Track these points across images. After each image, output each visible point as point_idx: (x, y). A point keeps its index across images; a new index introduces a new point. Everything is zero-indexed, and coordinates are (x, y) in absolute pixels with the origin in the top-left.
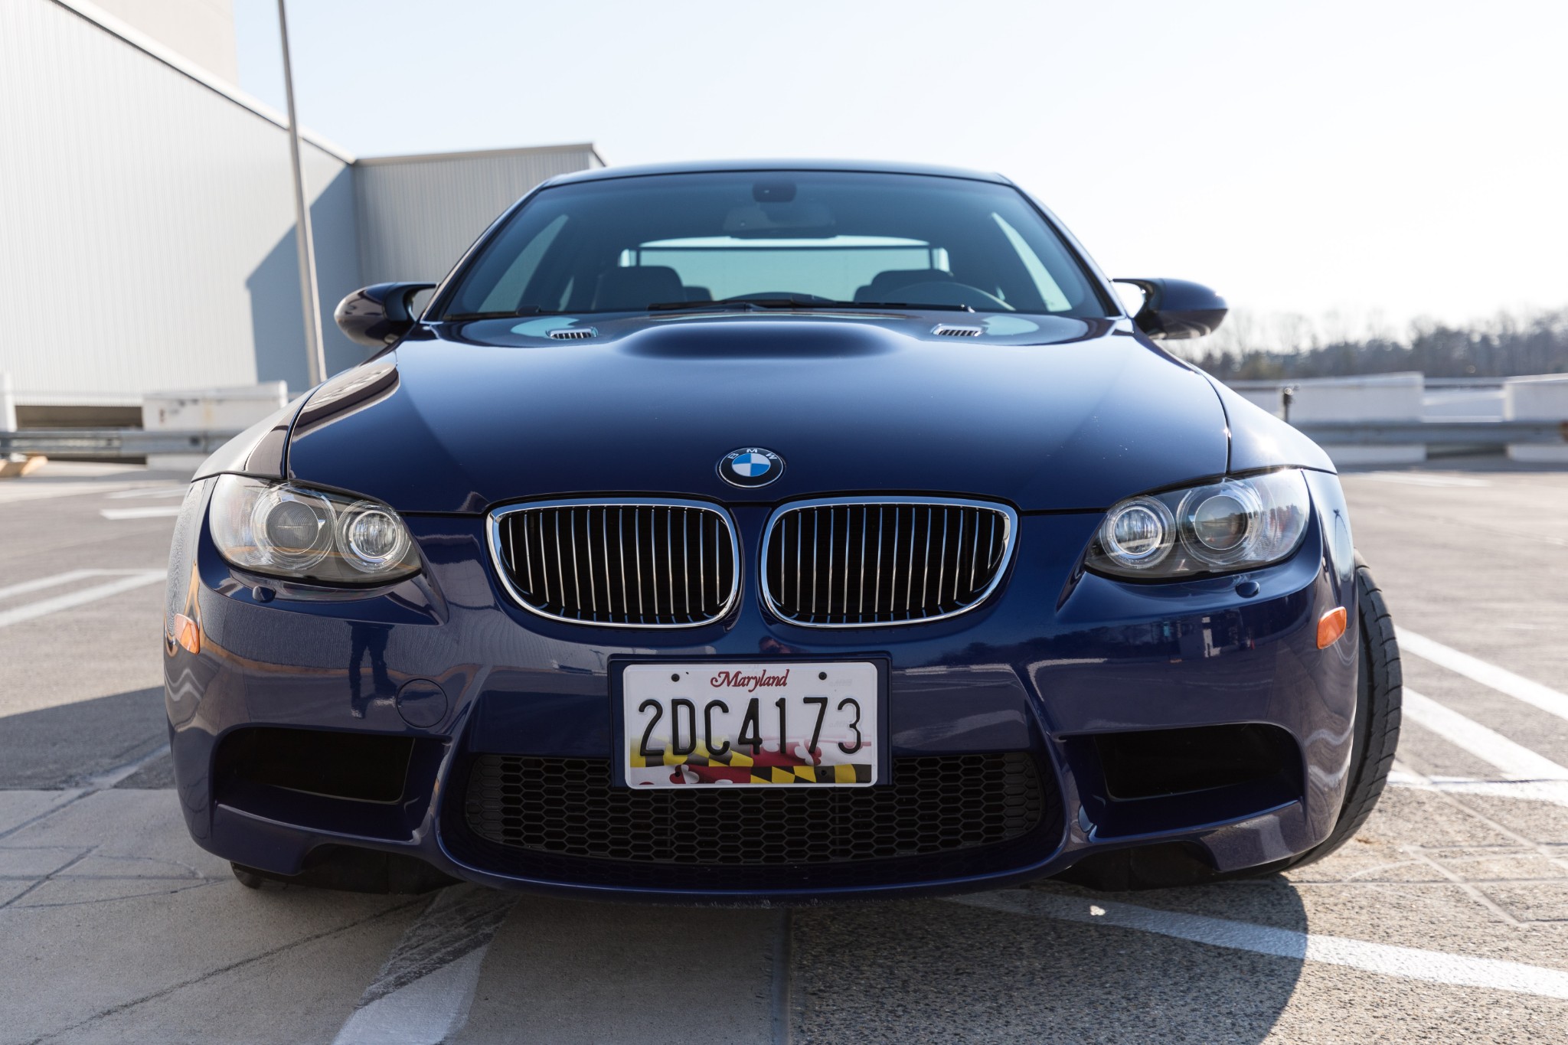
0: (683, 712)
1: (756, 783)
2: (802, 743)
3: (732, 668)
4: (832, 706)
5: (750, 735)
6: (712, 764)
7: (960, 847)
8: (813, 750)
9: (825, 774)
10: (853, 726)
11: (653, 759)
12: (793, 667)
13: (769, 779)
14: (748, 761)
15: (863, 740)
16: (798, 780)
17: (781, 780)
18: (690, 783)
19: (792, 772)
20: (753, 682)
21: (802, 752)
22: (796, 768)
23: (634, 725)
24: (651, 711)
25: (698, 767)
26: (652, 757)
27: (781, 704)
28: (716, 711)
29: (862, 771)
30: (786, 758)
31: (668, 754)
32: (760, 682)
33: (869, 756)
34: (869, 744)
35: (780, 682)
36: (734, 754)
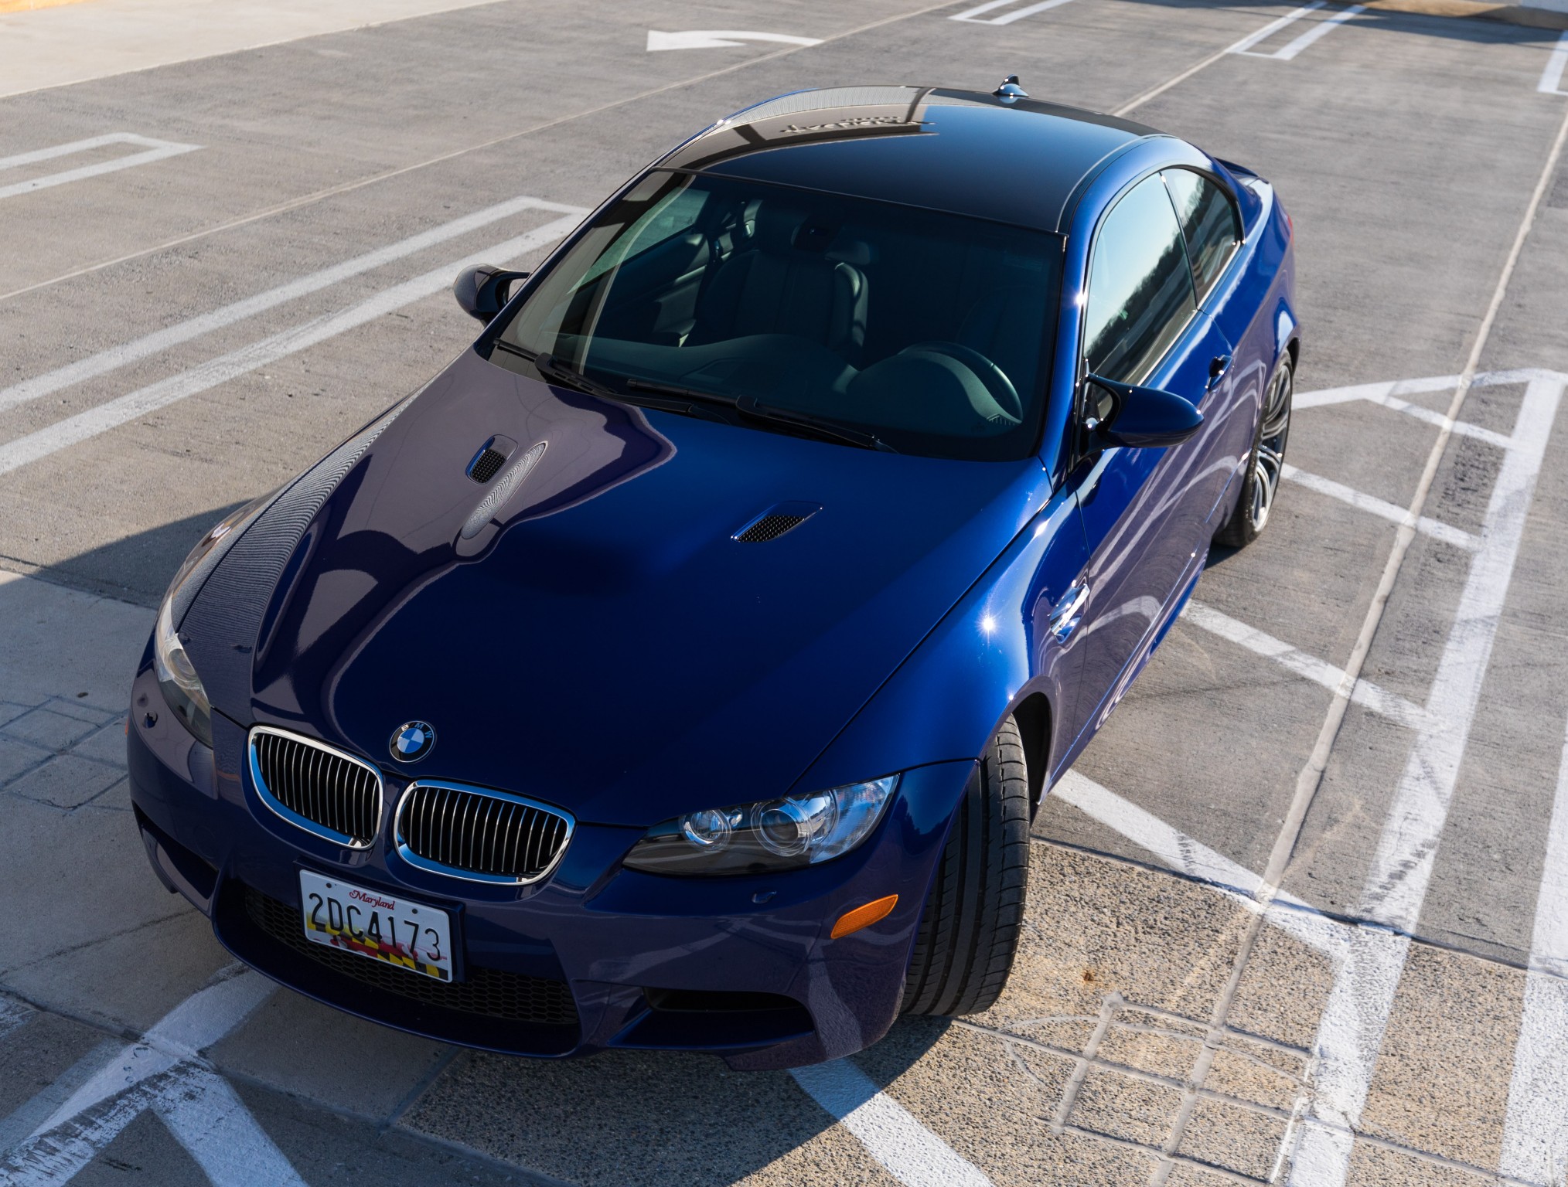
0: (335, 906)
1: (380, 958)
2: (406, 945)
3: (362, 891)
4: (422, 931)
5: (374, 932)
6: (354, 940)
7: (531, 1020)
8: (412, 950)
9: (421, 966)
10: (435, 945)
11: (321, 928)
12: (398, 901)
13: (388, 959)
14: (375, 946)
15: (441, 955)
16: (405, 965)
17: (394, 961)
18: (342, 947)
19: (401, 959)
20: (374, 903)
21: (406, 950)
22: (404, 958)
23: (309, 906)
24: (316, 901)
25: (345, 938)
26: (321, 927)
27: (391, 919)
28: (353, 912)
29: (443, 973)
30: (396, 950)
31: (328, 927)
32: (378, 903)
33: (447, 964)
34: (446, 958)
35: (391, 907)
36: (367, 939)
